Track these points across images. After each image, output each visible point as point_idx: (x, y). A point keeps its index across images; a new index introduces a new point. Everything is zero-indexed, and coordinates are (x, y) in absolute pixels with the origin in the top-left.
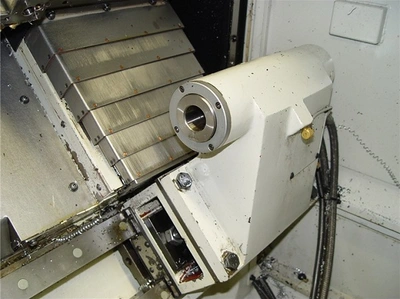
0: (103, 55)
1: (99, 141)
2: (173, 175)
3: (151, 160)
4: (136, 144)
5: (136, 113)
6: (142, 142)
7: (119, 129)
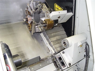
0: (52, 34)
1: (52, 46)
3: (59, 49)
4: (57, 47)
5: (57, 43)
6: (58, 47)
7: (55, 45)
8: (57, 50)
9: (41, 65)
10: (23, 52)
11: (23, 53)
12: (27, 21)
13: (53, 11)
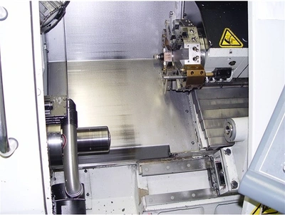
0: (214, 103)
1: (203, 130)
2: (225, 149)
3: (219, 141)
4: (215, 135)
5: (219, 124)
6: (218, 134)
7: (211, 128)
8: (212, 141)
9: (168, 167)
10: (134, 128)
11: (133, 130)
12: (162, 59)
13: (212, 47)
